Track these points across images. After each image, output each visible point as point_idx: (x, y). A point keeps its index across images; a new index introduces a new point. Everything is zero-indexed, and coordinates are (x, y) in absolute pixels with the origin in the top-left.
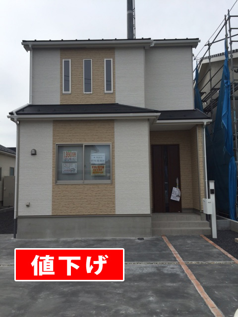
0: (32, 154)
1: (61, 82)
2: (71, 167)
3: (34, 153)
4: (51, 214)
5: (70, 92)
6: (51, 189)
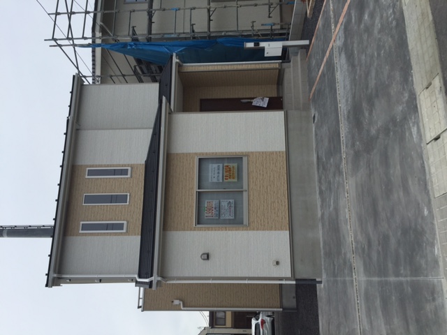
0: (208, 258)
1: (111, 234)
2: (226, 207)
3: (206, 256)
4: (288, 232)
5: (125, 222)
6: (255, 232)
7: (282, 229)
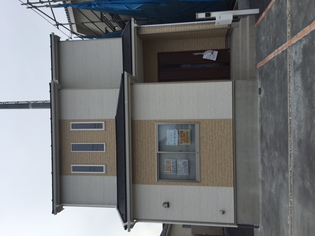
0: (168, 206)
1: (94, 174)
2: (182, 166)
3: (167, 205)
4: (232, 188)
5: (104, 166)
6: (206, 187)
7: (227, 186)
